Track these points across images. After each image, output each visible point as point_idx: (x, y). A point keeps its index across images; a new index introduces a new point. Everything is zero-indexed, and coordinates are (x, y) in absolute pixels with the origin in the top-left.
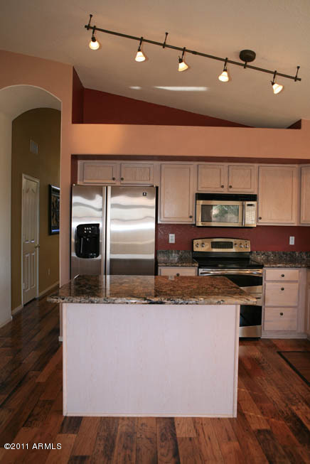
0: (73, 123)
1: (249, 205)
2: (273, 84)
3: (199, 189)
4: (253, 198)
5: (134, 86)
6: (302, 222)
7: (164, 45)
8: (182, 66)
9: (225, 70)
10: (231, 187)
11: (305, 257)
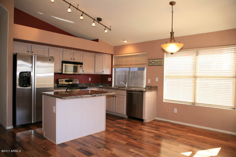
0: (14, 23)
1: (80, 66)
2: (105, 30)
3: (64, 59)
4: (81, 64)
5: (40, 12)
6: (95, 73)
7: (77, 9)
8: (82, 18)
9: (94, 22)
10: (74, 59)
11: (94, 85)
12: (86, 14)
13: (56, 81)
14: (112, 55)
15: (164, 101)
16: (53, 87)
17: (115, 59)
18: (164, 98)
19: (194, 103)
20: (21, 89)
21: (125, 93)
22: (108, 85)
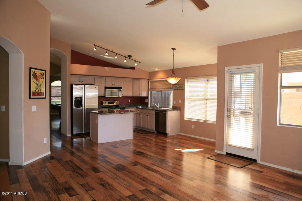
0: (71, 63)
1: (120, 90)
2: (135, 63)
3: (106, 85)
4: (121, 88)
6: (134, 95)
7: (112, 52)
8: (116, 57)
9: (126, 59)
10: (115, 85)
11: (133, 106)
12: (119, 54)
13: (101, 103)
14: (148, 80)
15: (185, 119)
16: (98, 107)
17: (150, 83)
18: (185, 117)
19: (205, 121)
20: (77, 109)
21: (154, 112)
22: (145, 106)
